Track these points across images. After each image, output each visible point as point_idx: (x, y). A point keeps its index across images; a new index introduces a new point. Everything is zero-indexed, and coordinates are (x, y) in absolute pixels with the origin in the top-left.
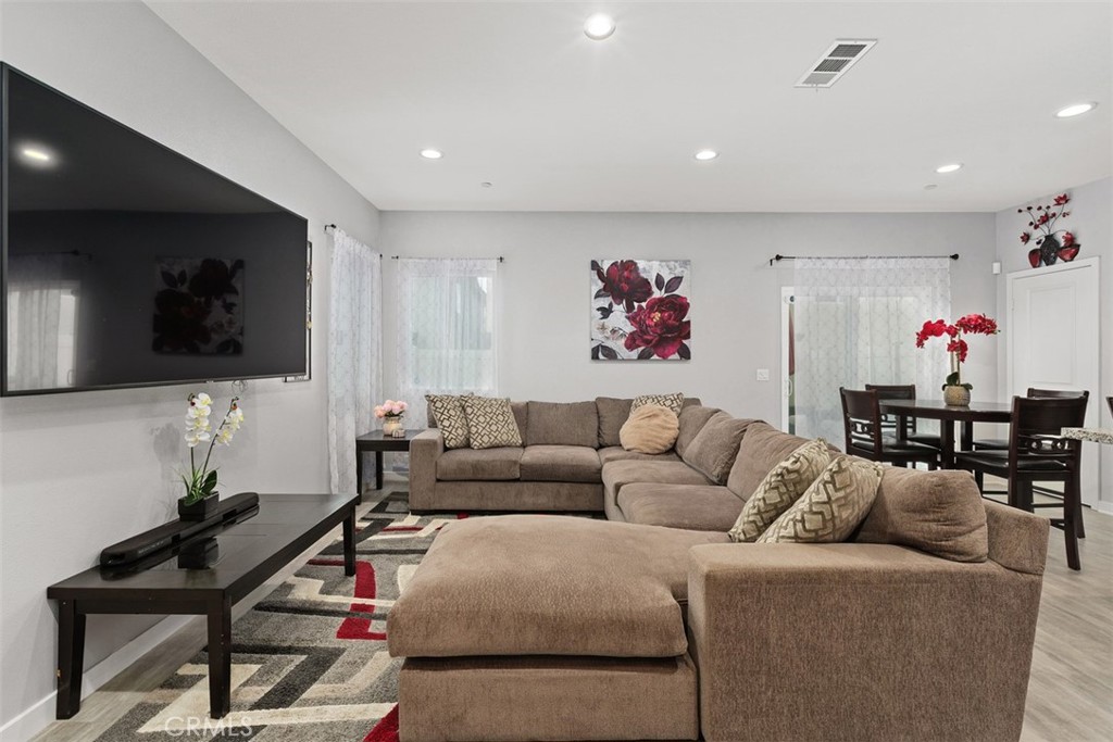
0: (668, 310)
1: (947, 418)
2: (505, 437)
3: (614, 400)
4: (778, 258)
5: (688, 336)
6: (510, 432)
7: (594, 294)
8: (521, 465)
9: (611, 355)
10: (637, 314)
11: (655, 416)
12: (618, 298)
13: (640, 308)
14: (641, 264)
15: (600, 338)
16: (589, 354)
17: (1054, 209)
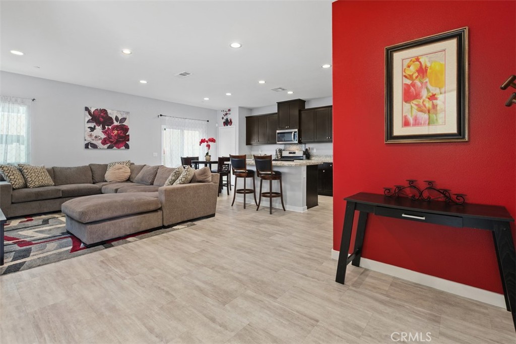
0: (120, 130)
1: (205, 163)
2: (46, 182)
3: (98, 165)
4: (161, 115)
5: (128, 140)
6: (48, 180)
7: (86, 122)
8: (62, 191)
9: (95, 146)
10: (107, 131)
11: (121, 168)
12: (98, 123)
13: (108, 128)
14: (109, 111)
15: (89, 139)
16: (84, 146)
17: (228, 112)
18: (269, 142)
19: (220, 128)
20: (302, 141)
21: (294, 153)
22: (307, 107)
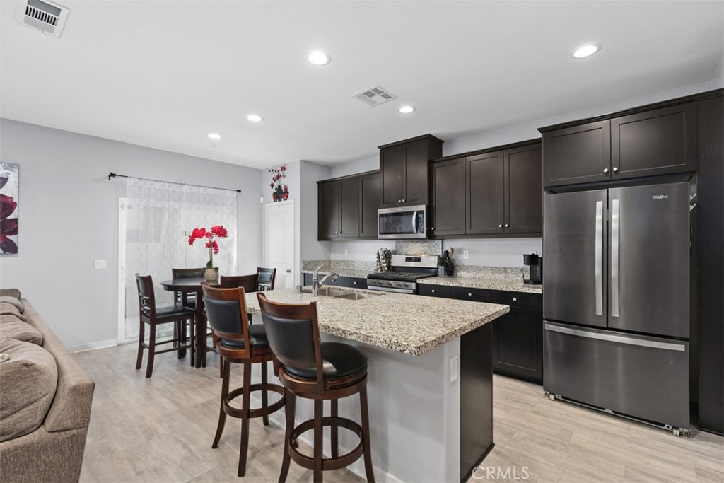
4: (112, 175)
5: (14, 232)
17: (281, 173)
18: (362, 235)
19: (267, 205)
20: (436, 233)
21: (418, 260)
22: (446, 153)
